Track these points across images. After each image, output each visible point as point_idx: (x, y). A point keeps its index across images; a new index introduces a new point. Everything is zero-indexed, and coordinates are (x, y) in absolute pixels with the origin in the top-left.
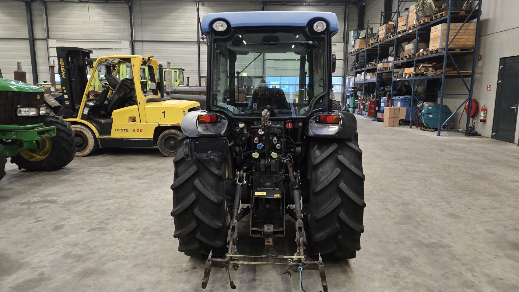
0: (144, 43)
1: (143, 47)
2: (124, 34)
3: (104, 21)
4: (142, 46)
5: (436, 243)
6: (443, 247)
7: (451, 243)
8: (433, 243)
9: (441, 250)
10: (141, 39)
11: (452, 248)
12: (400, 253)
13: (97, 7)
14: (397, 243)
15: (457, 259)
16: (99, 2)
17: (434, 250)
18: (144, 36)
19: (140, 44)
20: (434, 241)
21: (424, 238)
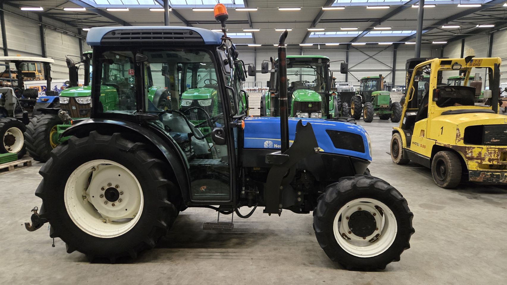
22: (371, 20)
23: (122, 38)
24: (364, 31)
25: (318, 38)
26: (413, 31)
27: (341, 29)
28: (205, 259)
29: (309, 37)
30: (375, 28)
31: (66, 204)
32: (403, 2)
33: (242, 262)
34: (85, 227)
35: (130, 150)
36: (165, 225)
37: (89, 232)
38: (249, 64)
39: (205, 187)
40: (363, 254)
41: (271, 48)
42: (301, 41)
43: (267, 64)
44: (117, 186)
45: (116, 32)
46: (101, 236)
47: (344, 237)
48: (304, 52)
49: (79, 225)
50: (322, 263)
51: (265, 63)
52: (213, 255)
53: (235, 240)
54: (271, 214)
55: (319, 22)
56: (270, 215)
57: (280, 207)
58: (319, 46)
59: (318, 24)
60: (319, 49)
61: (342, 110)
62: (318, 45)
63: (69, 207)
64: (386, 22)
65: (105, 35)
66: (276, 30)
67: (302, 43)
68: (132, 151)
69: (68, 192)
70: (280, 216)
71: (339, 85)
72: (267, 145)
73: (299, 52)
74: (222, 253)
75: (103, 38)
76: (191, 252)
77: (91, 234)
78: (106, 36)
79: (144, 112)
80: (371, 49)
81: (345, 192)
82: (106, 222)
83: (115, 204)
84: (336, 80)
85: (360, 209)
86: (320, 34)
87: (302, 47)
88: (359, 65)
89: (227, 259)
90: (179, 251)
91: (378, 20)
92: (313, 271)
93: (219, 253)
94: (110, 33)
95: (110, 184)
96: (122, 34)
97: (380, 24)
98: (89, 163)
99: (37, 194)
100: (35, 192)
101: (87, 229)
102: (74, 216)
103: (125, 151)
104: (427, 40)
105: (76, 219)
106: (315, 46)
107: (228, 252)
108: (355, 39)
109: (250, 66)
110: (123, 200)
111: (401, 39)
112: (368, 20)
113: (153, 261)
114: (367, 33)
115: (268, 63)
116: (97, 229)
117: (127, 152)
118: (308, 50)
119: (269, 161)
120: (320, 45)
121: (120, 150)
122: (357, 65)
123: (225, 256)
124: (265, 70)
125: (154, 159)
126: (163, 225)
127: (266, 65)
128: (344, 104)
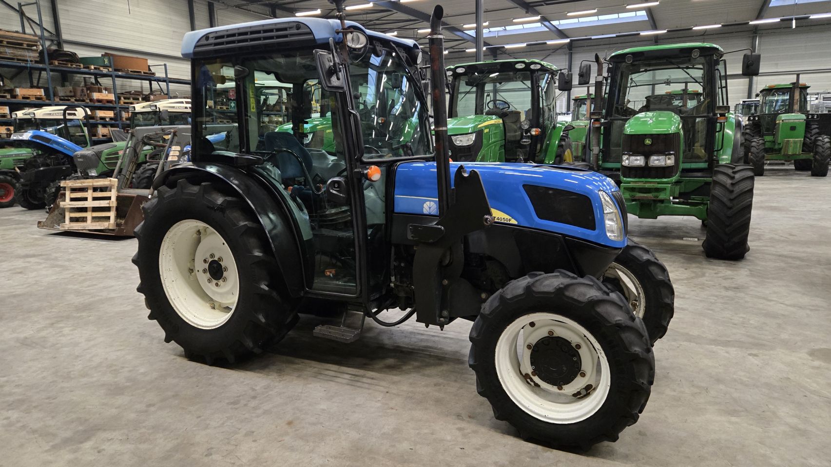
5: (82, 442)
6: (66, 442)
7: (50, 458)
8: (88, 439)
9: (68, 434)
11: (47, 448)
12: (132, 395)
14: (149, 406)
15: (34, 432)
17: (81, 428)
20: (88, 445)
21: (109, 440)
23: (216, 44)
25: (794, 5)
28: (324, 380)
29: (770, 6)
31: (161, 277)
33: (369, 394)
34: (181, 311)
35: (218, 208)
36: (263, 320)
37: (185, 317)
38: (561, 70)
39: (333, 271)
40: (550, 416)
42: (756, 14)
43: (588, 66)
44: (220, 259)
45: (211, 36)
46: (198, 325)
47: (529, 380)
48: (760, 37)
49: (176, 307)
50: (490, 420)
51: (584, 67)
52: (341, 376)
53: (390, 361)
54: (430, 325)
56: (427, 326)
57: (444, 316)
58: (794, 22)
60: (794, 27)
61: (814, 151)
62: (792, 20)
63: (166, 281)
65: (198, 42)
67: (758, 17)
68: (222, 209)
69: (164, 261)
70: (442, 330)
71: (822, 101)
72: (428, 209)
73: (749, 37)
74: (353, 376)
75: (196, 47)
76: (315, 368)
77: (187, 321)
78: (200, 43)
79: (248, 152)
81: (512, 298)
82: (214, 308)
83: (219, 284)
84: (809, 91)
85: (551, 333)
87: (756, 26)
89: (353, 387)
90: (303, 363)
92: (460, 429)
93: (350, 376)
94: (202, 39)
95: (212, 256)
96: (217, 38)
98: (181, 224)
99: (134, 261)
100: (131, 258)
101: (184, 313)
102: (170, 294)
103: (213, 208)
105: (173, 298)
106: (786, 24)
107: (363, 376)
109: (562, 73)
110: (228, 280)
113: (258, 370)
115: (590, 66)
116: (196, 315)
117: (215, 210)
118: (770, 31)
119: (413, 235)
120: (796, 19)
121: (208, 207)
123: (354, 381)
124: (584, 79)
125: (246, 223)
126: (260, 321)
127: (587, 69)
128: (821, 138)
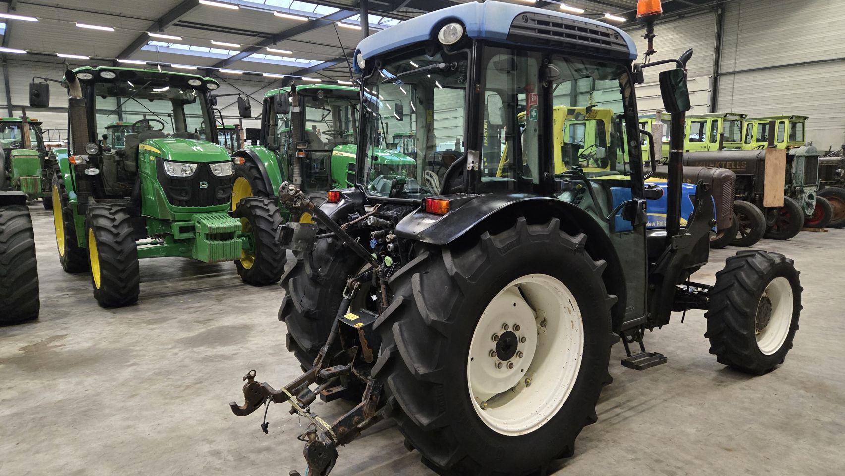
0: (737, 77)
1: (734, 83)
2: (704, 66)
3: (674, 50)
4: (732, 82)
10: (732, 70)
13: (666, 29)
16: (669, 21)
18: (740, 63)
19: (731, 78)
22: (260, 35)
24: (242, 52)
25: (156, 52)
26: (312, 61)
27: (213, 42)
29: (142, 49)
30: (268, 49)
32: (316, 14)
41: (51, 61)
42: (123, 52)
55: (175, 25)
59: (170, 27)
64: (285, 42)
66: (78, 25)
80: (248, 82)
86: (159, 46)
88: (230, 107)
91: (270, 36)
97: (275, 44)
104: (329, 77)
108: (224, 63)
111: (292, 71)
112: (256, 34)
114: (248, 56)
122: (227, 108)
